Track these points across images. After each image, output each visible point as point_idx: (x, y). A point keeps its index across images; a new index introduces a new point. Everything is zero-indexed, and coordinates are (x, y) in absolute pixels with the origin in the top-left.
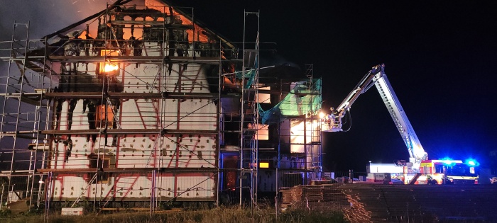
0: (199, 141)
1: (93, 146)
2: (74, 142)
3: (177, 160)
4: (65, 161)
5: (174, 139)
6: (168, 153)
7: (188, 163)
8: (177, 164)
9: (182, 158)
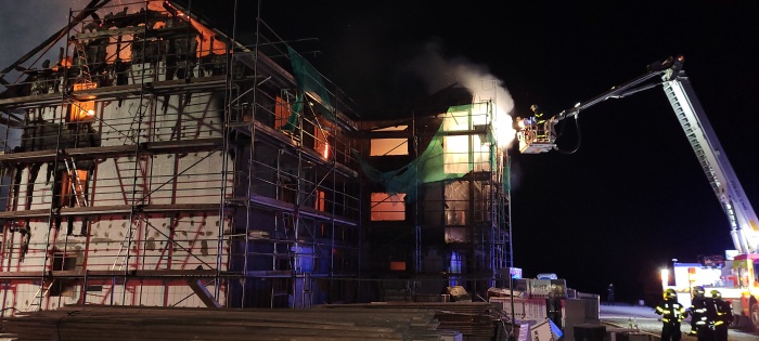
0: (204, 223)
1: (56, 236)
2: (32, 231)
3: (170, 258)
4: (20, 261)
5: (167, 221)
6: (158, 245)
7: (185, 263)
8: (169, 265)
9: (177, 253)
